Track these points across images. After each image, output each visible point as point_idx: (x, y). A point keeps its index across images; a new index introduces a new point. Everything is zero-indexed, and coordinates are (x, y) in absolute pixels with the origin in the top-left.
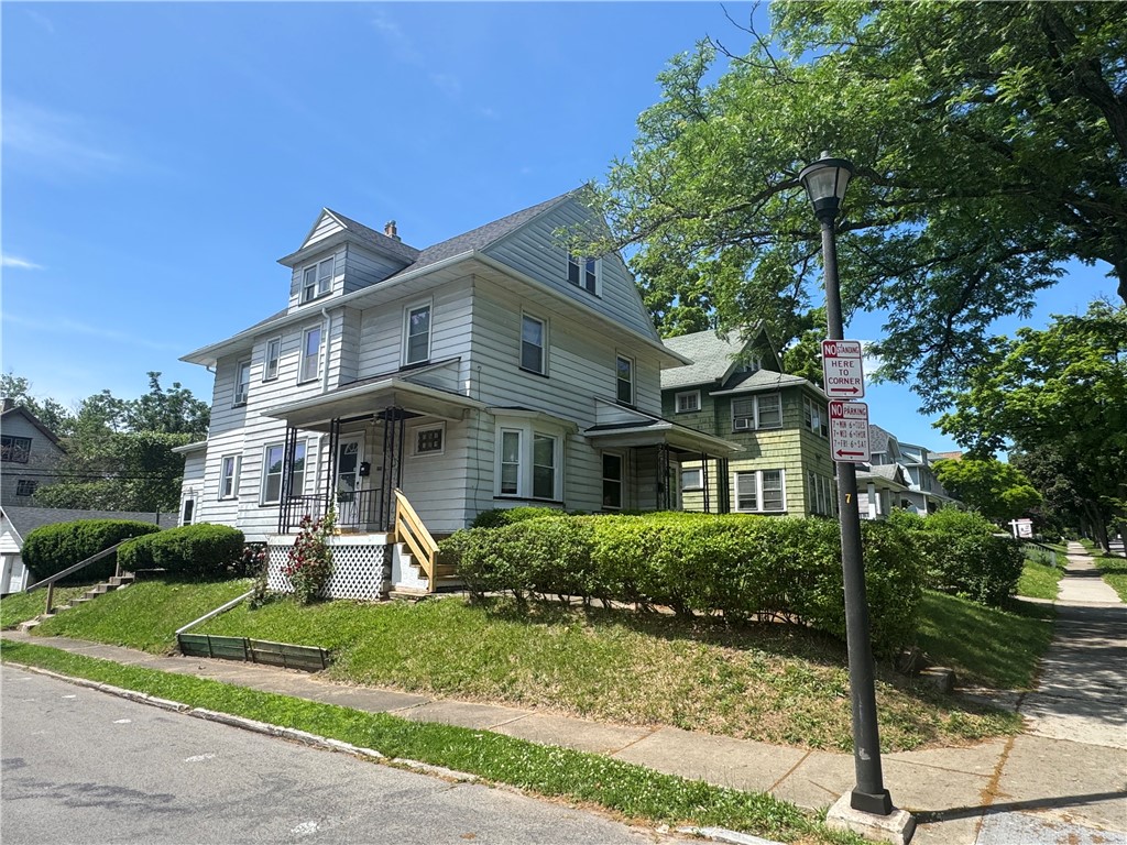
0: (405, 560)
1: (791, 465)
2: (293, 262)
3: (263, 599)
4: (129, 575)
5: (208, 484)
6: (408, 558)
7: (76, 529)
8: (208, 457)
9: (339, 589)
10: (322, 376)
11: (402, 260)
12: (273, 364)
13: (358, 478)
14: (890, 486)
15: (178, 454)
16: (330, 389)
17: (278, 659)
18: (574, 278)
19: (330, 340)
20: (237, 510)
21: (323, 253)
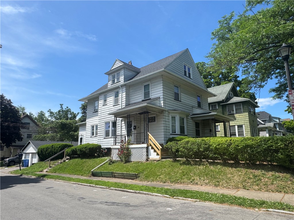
0: (152, 151)
1: (246, 123)
2: (108, 74)
3: (112, 162)
4: (68, 157)
5: (87, 133)
6: (153, 150)
7: (53, 146)
8: (87, 126)
9: (133, 159)
10: (120, 103)
11: (137, 72)
12: (105, 101)
13: (133, 130)
14: (272, 129)
15: (77, 125)
16: (123, 107)
17: (123, 177)
18: (185, 74)
19: (122, 94)
20: (97, 139)
21: (117, 71)
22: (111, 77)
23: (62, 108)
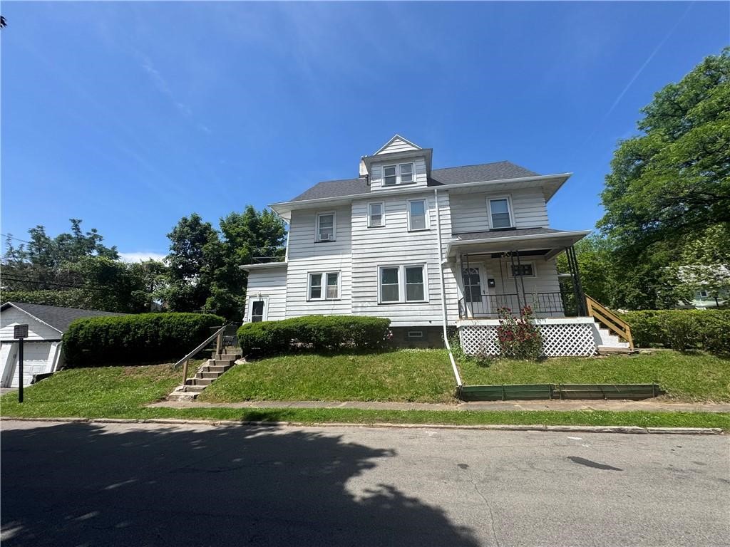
0: (604, 333)
5: (290, 290)
6: (606, 331)
8: (288, 273)
12: (377, 218)
13: (483, 288)
16: (445, 236)
19: (439, 208)
20: (350, 307)
21: (402, 159)
22: (380, 170)
23: (78, 229)
